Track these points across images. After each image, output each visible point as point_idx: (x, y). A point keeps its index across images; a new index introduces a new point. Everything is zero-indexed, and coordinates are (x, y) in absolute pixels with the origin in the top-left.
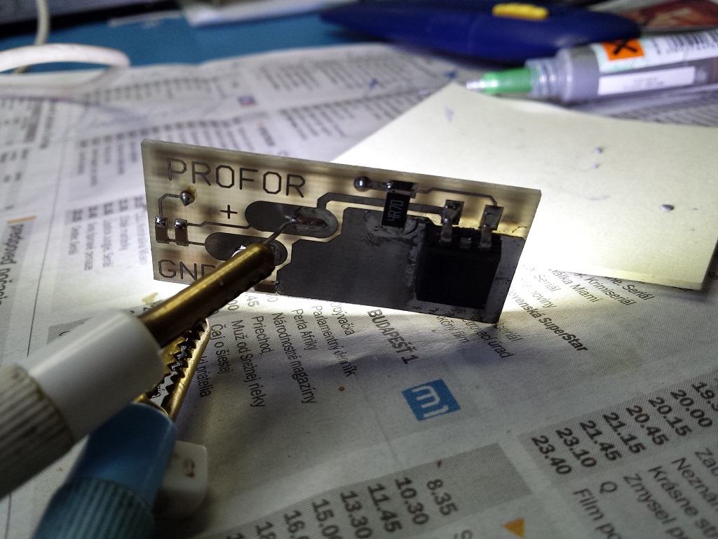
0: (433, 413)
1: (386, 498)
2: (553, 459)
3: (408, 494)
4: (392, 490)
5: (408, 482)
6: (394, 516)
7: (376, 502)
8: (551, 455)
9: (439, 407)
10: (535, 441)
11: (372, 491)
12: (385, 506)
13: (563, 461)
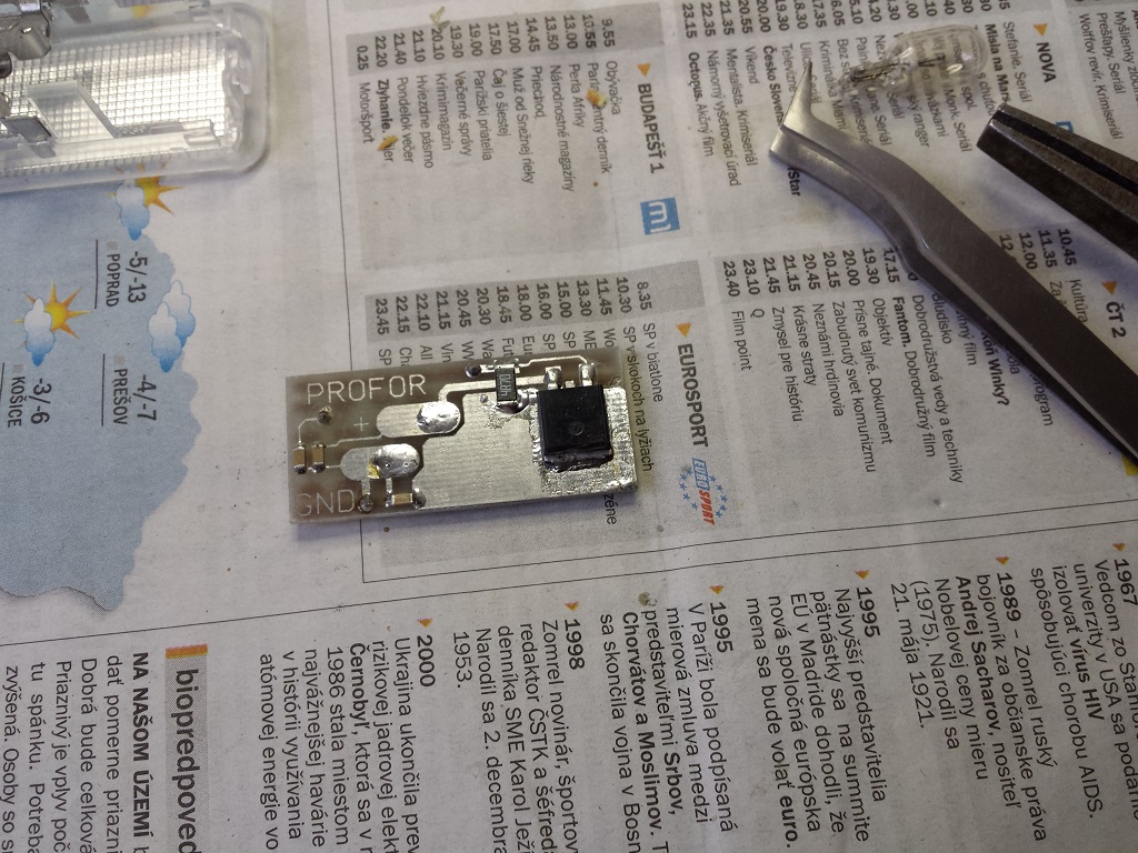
0: (658, 230)
1: (607, 290)
2: (731, 283)
3: (622, 289)
4: (612, 285)
5: (625, 280)
6: (609, 303)
7: (599, 292)
8: (731, 279)
9: (664, 225)
10: (725, 264)
11: (598, 283)
12: (604, 295)
13: (737, 285)
